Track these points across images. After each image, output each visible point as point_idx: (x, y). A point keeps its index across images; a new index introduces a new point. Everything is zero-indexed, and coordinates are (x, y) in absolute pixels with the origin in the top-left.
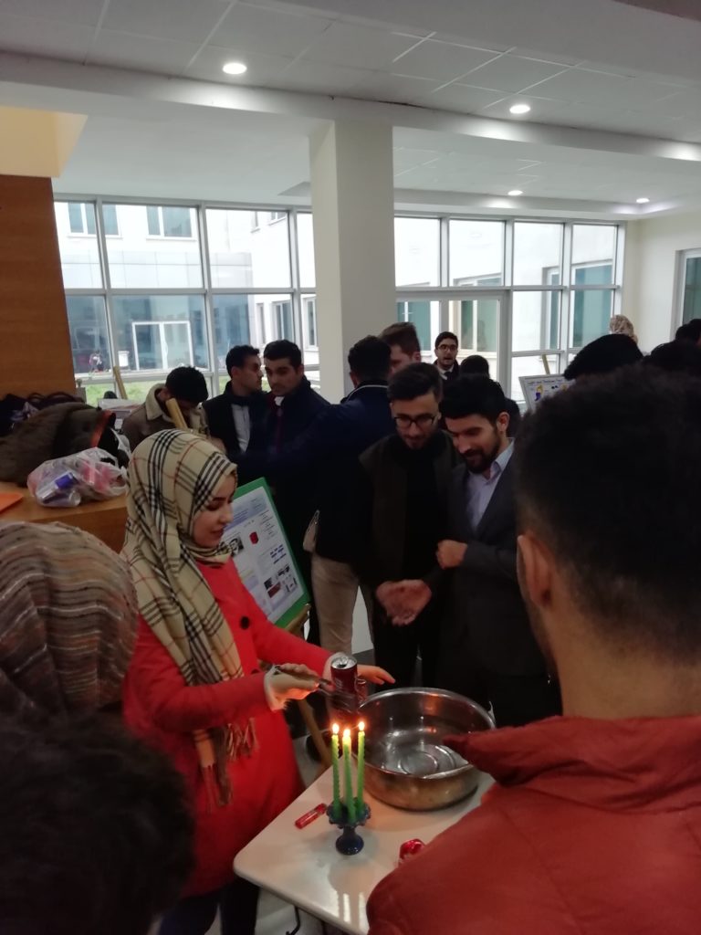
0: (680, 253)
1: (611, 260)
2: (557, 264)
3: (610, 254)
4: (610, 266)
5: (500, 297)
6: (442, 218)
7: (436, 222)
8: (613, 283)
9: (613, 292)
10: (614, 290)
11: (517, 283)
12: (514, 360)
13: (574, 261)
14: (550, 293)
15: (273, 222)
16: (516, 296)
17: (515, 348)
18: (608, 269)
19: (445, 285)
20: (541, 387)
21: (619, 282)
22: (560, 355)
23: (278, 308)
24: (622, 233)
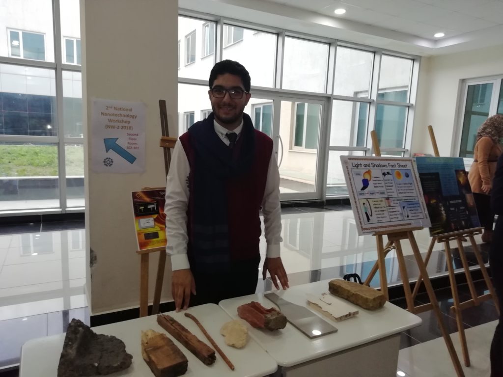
0: (463, 81)
1: (407, 87)
2: (366, 89)
3: (408, 83)
4: (406, 92)
5: (323, 102)
6: (279, 33)
7: (274, 37)
8: (408, 102)
9: (407, 109)
10: (409, 107)
11: (336, 93)
12: (330, 152)
13: (380, 88)
14: (358, 104)
15: (187, 64)
16: (335, 103)
17: (332, 143)
18: (404, 94)
19: (278, 87)
20: (369, 172)
21: (413, 101)
22: (366, 151)
23: (188, 116)
24: (417, 65)
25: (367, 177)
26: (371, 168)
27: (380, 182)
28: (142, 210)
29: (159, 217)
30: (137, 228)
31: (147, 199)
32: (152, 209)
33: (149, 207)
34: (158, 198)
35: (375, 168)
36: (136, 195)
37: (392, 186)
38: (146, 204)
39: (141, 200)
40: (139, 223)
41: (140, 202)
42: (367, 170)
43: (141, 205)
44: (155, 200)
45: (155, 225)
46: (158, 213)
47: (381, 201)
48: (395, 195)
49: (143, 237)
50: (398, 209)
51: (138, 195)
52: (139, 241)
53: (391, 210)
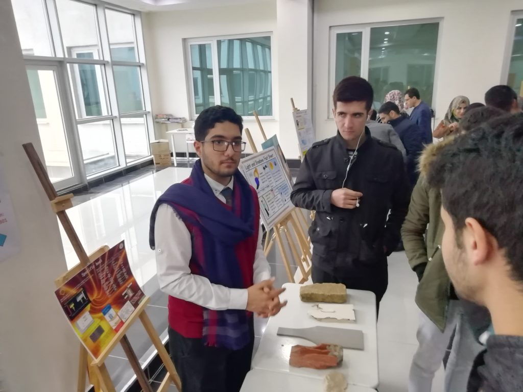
0: (185, 40)
1: (133, 43)
4: (133, 48)
8: (138, 61)
9: (139, 68)
20: (256, 171)
21: (143, 61)
25: (257, 176)
26: (256, 166)
27: (264, 177)
28: (74, 308)
29: (93, 306)
30: (79, 336)
31: (73, 291)
32: (82, 301)
33: (78, 300)
34: (83, 282)
35: (259, 164)
36: (60, 292)
37: (271, 177)
38: (74, 299)
39: (68, 296)
40: (79, 328)
41: (68, 300)
42: (254, 169)
43: (69, 304)
44: (80, 288)
45: (93, 318)
46: (89, 302)
47: (270, 194)
48: (274, 185)
49: (90, 341)
50: (279, 196)
51: (63, 292)
52: (89, 349)
53: (277, 199)
